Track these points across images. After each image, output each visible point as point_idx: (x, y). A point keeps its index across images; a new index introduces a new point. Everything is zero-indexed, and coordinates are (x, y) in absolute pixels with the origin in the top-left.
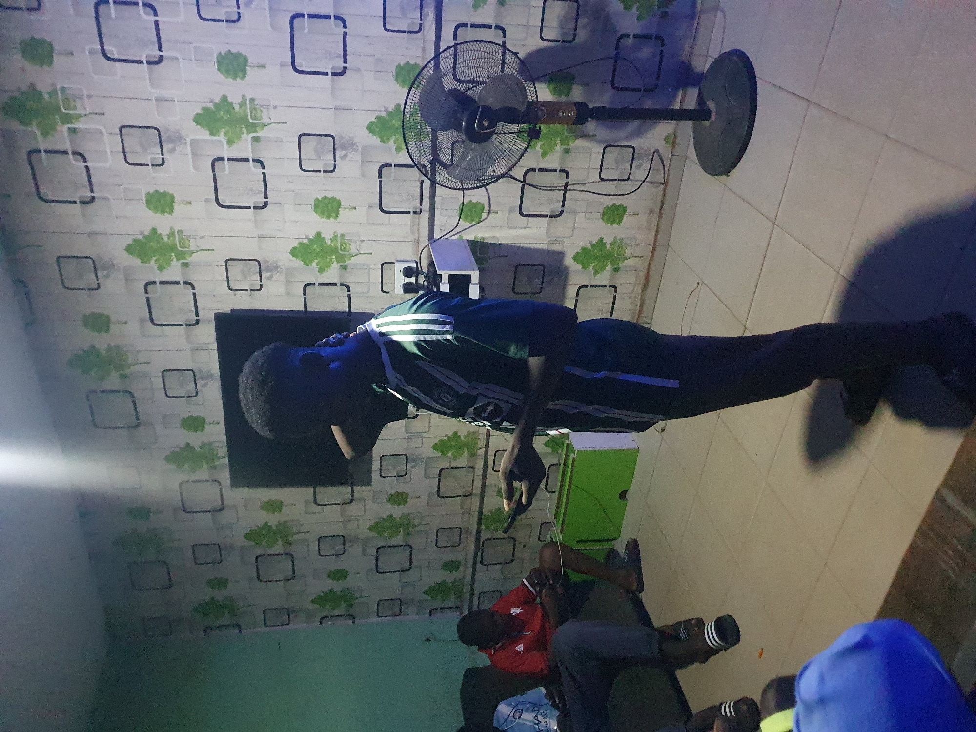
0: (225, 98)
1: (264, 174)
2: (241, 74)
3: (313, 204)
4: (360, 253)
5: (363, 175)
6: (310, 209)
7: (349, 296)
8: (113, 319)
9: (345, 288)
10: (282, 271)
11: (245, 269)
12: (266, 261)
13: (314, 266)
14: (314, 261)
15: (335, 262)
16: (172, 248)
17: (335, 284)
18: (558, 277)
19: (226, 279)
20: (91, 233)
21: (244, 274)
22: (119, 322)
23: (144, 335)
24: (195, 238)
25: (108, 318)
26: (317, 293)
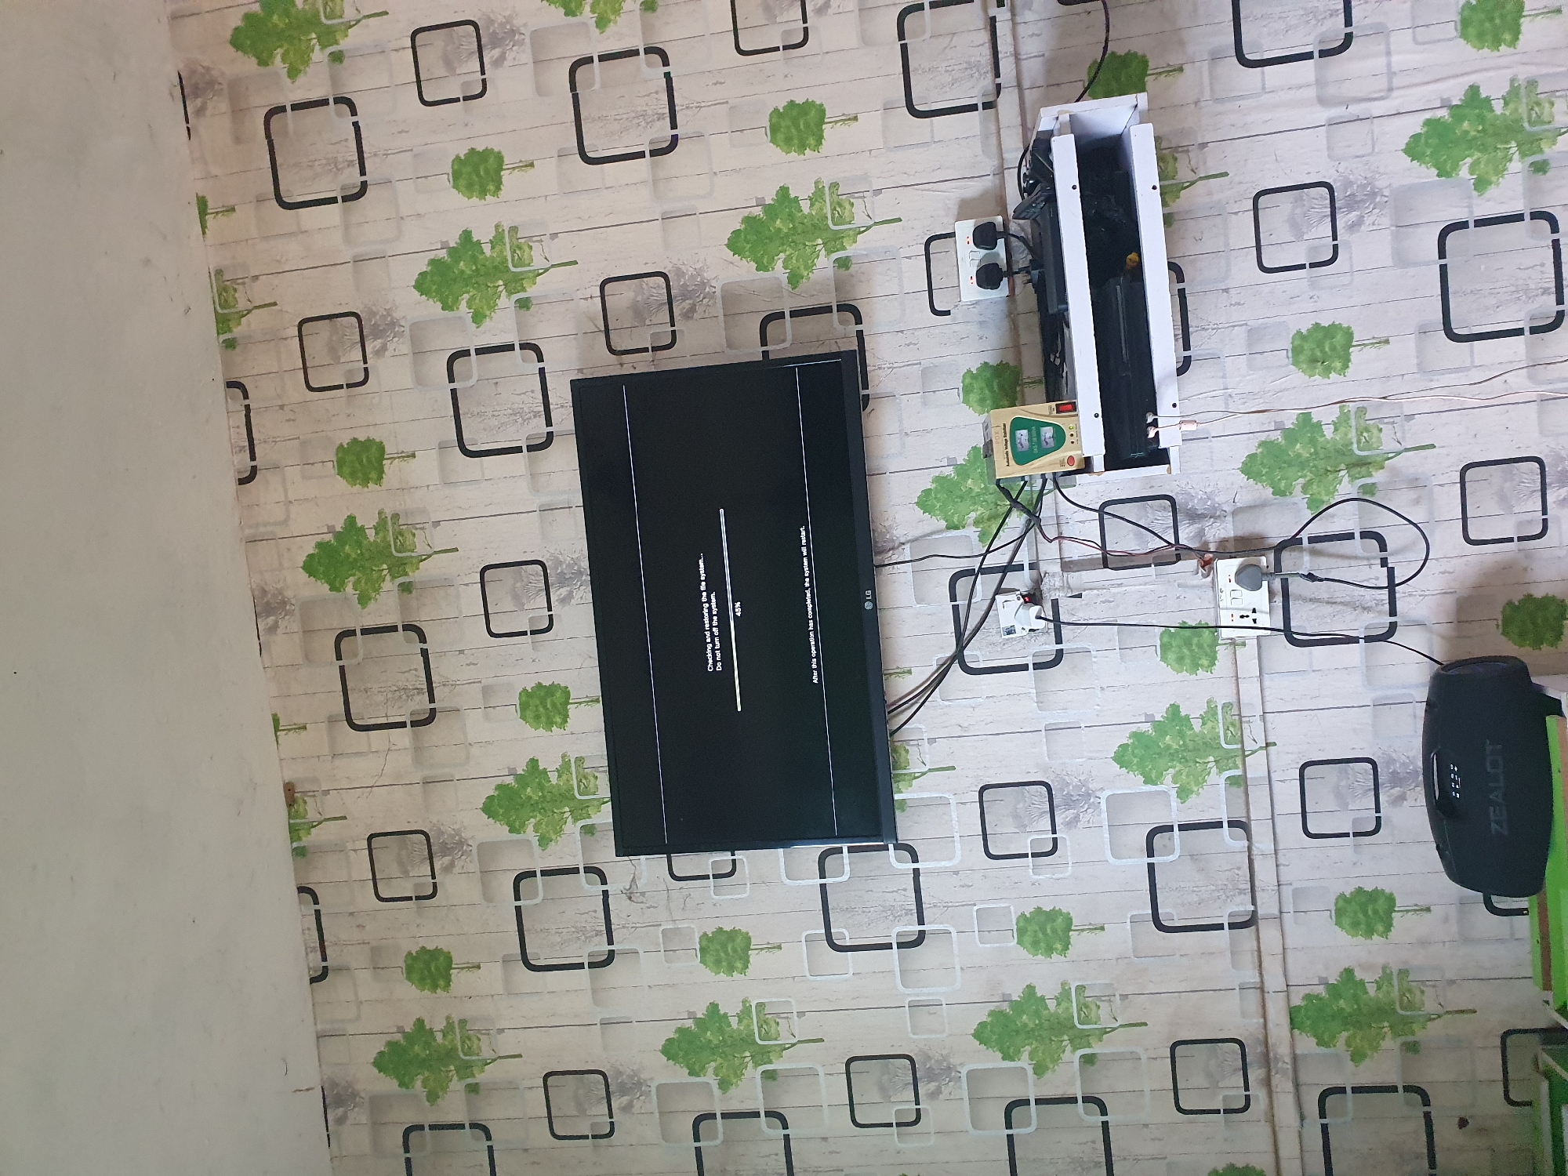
1: (667, 76)
3: (768, 124)
4: (876, 224)
5: (866, 40)
6: (763, 137)
7: (860, 334)
8: (390, 449)
9: (850, 316)
10: (714, 292)
11: (639, 299)
12: (680, 273)
13: (779, 271)
14: (779, 259)
15: (823, 252)
16: (498, 269)
17: (828, 309)
18: (1376, 211)
19: (603, 329)
20: (358, 260)
21: (639, 312)
22: (400, 455)
23: (446, 483)
24: (541, 241)
25: (381, 448)
26: (789, 337)
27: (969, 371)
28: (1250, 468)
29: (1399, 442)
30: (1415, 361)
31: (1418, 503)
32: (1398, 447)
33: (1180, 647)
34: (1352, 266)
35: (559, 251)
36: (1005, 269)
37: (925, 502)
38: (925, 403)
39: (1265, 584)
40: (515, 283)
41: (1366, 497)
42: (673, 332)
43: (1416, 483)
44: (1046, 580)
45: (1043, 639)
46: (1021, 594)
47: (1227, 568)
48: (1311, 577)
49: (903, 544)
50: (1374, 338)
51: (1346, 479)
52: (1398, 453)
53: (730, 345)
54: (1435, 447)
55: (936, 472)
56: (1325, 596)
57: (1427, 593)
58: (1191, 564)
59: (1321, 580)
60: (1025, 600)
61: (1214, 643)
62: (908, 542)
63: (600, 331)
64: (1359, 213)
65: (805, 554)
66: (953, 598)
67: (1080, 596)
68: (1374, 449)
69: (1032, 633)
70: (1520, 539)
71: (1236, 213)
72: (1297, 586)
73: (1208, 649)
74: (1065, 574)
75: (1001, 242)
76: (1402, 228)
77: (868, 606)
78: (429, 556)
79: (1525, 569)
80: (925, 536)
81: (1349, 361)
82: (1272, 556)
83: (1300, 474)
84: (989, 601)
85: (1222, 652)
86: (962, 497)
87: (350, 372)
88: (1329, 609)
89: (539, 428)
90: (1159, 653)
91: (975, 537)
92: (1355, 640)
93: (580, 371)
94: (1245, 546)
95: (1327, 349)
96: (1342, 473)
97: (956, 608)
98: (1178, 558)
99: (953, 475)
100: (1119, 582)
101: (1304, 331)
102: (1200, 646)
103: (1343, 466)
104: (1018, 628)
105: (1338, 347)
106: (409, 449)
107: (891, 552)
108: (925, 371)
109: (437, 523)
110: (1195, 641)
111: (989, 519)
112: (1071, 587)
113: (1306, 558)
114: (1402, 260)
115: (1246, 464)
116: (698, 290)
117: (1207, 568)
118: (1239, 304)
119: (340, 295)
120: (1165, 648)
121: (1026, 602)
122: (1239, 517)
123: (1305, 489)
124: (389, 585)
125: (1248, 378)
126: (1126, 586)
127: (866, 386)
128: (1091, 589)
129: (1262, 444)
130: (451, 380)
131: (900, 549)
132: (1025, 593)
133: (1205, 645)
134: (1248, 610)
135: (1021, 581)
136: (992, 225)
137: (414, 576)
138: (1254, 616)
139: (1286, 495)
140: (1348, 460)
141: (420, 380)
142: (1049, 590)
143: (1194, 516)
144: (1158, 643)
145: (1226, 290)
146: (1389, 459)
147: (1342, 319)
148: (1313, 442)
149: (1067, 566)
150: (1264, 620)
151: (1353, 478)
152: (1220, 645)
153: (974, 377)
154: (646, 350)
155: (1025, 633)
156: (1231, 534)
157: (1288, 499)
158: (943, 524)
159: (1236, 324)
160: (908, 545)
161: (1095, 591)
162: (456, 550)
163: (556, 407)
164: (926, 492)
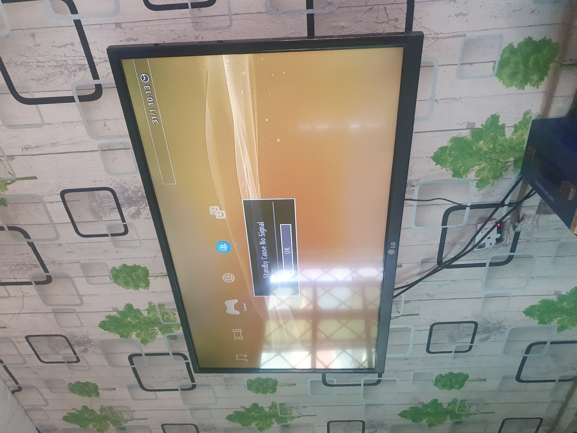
23: (9, 125)
37: (439, 157)
38: (460, 75)
45: (502, 250)
46: (496, 222)
49: (414, 186)
55: (455, 134)
62: (418, 185)
66: (445, 223)
78: (13, 181)
86: (471, 155)
89: (87, 80)
91: (473, 184)
97: (444, 230)
99: (469, 136)
104: (487, 244)
108: (467, 43)
109: (11, 157)
131: (411, 189)
137: (5, 195)
154: (184, 6)
158: (451, 173)
162: (35, 178)
163: (100, 61)
164: (443, 149)
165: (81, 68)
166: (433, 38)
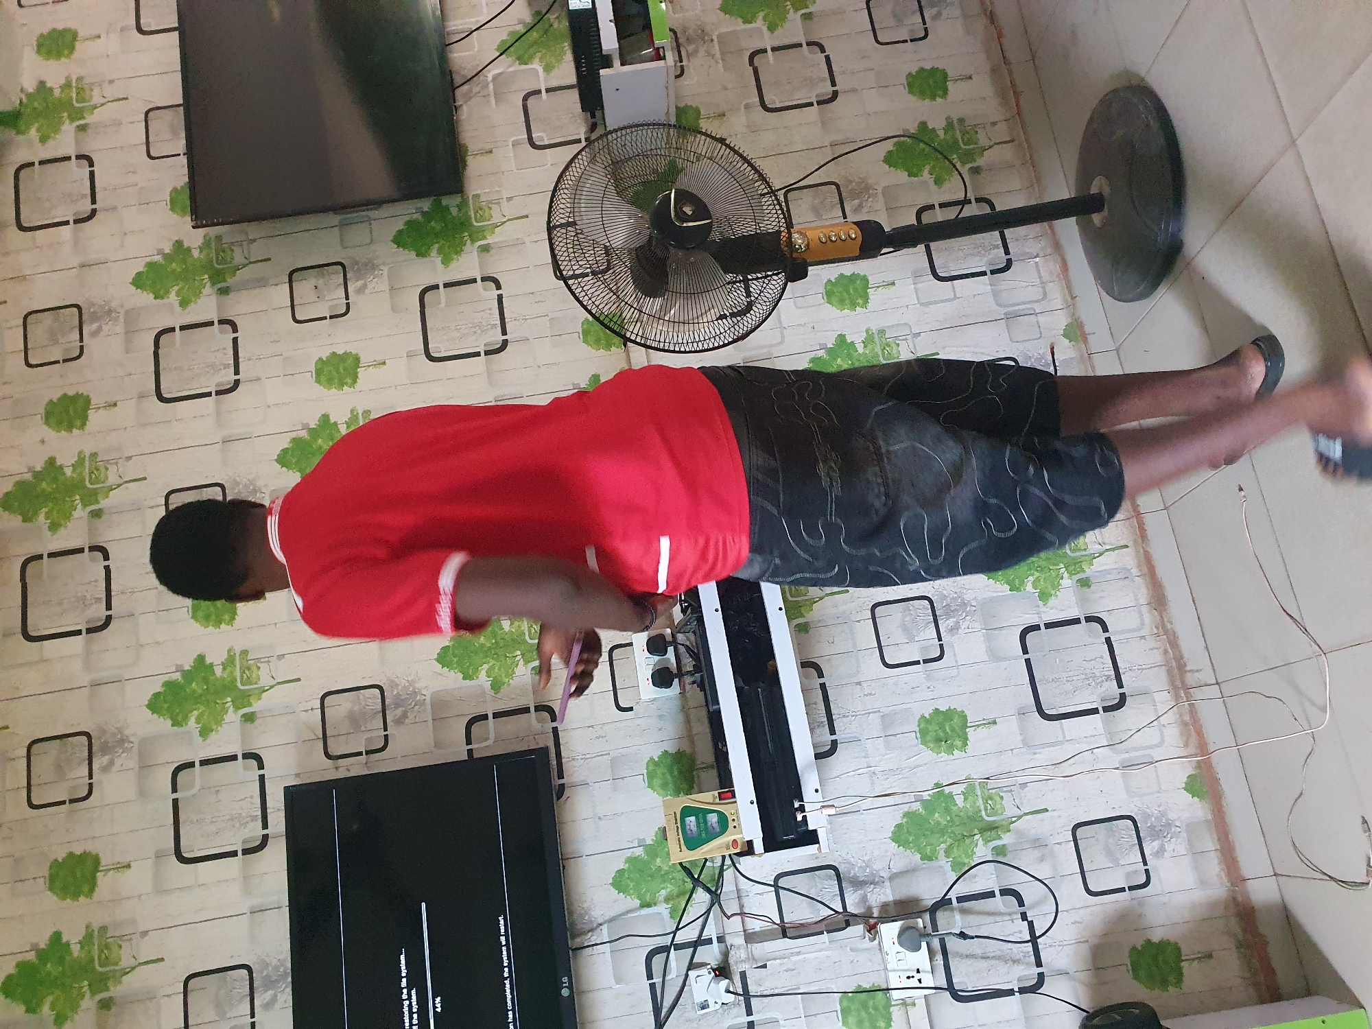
0: (325, 417)
2: (349, 381)
7: (555, 730)
8: (105, 861)
9: (546, 715)
10: (425, 700)
11: (356, 708)
12: (394, 685)
13: (483, 679)
14: (483, 669)
15: (521, 662)
16: (228, 687)
17: (526, 710)
18: (968, 618)
19: (321, 736)
20: (95, 684)
21: (355, 721)
22: (115, 867)
23: (160, 890)
24: (269, 661)
25: (96, 860)
26: (492, 735)
27: (652, 759)
28: (899, 836)
29: (1018, 807)
30: (1019, 738)
31: (1042, 860)
32: (1019, 813)
33: (858, 1010)
34: (956, 661)
35: (283, 670)
36: (675, 671)
37: (619, 883)
38: (615, 789)
39: (924, 944)
40: (242, 699)
41: (1000, 858)
42: (386, 736)
43: (1038, 843)
44: (732, 953)
45: (735, 1011)
46: (711, 968)
47: (890, 931)
48: (963, 935)
49: (601, 925)
50: (984, 719)
51: (981, 842)
52: (1019, 817)
53: (437, 745)
54: (1048, 811)
55: (628, 853)
56: (979, 952)
57: (1065, 943)
58: (858, 929)
59: (972, 938)
60: (715, 974)
61: (888, 1005)
62: (605, 923)
63: (319, 738)
64: (955, 620)
65: (504, 943)
66: (650, 976)
67: (765, 966)
68: (999, 815)
69: (725, 1006)
70: (1131, 888)
71: (858, 621)
72: (953, 944)
73: (883, 1012)
74: (749, 945)
75: (671, 649)
76: (991, 630)
77: (565, 992)
78: (133, 968)
79: (1140, 916)
80: (621, 915)
81: (967, 739)
82: (927, 916)
83: (941, 840)
84: (683, 977)
85: (896, 1012)
86: (652, 876)
87: (74, 788)
88: (984, 964)
89: (257, 831)
90: (840, 1018)
91: (666, 913)
92: (1010, 992)
93: (298, 775)
94: (903, 909)
95: (948, 730)
96: (976, 837)
97: (652, 986)
98: (848, 924)
99: (643, 855)
100: (797, 950)
101: (927, 716)
102: (876, 1008)
103: (976, 831)
104: (711, 1003)
105: (956, 728)
106: (124, 860)
107: (590, 934)
108: (614, 761)
109: (144, 934)
110: (871, 1003)
111: (679, 895)
112: (756, 957)
113: (958, 917)
114: (995, 656)
115: (895, 833)
116: (411, 698)
117: (872, 932)
118: (871, 694)
119: (75, 716)
120: (845, 1012)
121: (716, 975)
122: (896, 881)
123: (948, 852)
124: (88, 1003)
125: (886, 757)
126: (803, 954)
127: (561, 776)
128: (775, 959)
129: (906, 815)
130: (174, 790)
131: (598, 930)
132: (715, 967)
133: (881, 1007)
134: (913, 971)
135: (709, 954)
136: (662, 636)
137: (115, 991)
138: (918, 976)
139: (933, 860)
140: (980, 825)
141: (143, 793)
142: (736, 963)
143: (858, 884)
144: (839, 1009)
145: (859, 683)
146: (1013, 822)
147: (956, 704)
148: (947, 810)
149: (750, 937)
150: (928, 980)
151: (986, 841)
152: (894, 1005)
153: (656, 764)
154: (360, 754)
155: (718, 1006)
156: (891, 898)
157: (934, 863)
158: (637, 902)
159: (871, 711)
160: (606, 925)
161: (778, 961)
162: (163, 960)
163: (273, 810)
164: (620, 872)
165: (254, 818)
166: (582, 759)
